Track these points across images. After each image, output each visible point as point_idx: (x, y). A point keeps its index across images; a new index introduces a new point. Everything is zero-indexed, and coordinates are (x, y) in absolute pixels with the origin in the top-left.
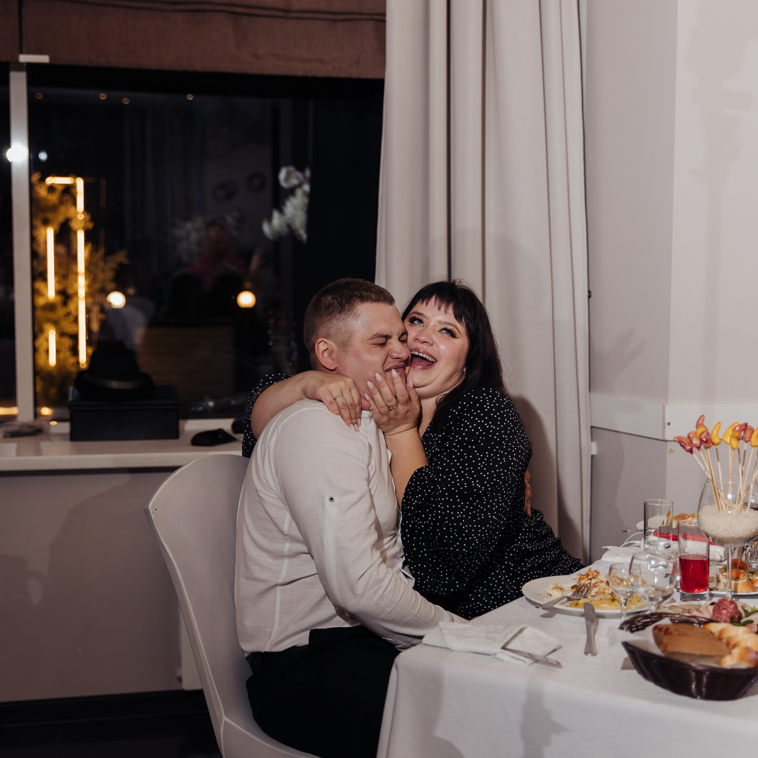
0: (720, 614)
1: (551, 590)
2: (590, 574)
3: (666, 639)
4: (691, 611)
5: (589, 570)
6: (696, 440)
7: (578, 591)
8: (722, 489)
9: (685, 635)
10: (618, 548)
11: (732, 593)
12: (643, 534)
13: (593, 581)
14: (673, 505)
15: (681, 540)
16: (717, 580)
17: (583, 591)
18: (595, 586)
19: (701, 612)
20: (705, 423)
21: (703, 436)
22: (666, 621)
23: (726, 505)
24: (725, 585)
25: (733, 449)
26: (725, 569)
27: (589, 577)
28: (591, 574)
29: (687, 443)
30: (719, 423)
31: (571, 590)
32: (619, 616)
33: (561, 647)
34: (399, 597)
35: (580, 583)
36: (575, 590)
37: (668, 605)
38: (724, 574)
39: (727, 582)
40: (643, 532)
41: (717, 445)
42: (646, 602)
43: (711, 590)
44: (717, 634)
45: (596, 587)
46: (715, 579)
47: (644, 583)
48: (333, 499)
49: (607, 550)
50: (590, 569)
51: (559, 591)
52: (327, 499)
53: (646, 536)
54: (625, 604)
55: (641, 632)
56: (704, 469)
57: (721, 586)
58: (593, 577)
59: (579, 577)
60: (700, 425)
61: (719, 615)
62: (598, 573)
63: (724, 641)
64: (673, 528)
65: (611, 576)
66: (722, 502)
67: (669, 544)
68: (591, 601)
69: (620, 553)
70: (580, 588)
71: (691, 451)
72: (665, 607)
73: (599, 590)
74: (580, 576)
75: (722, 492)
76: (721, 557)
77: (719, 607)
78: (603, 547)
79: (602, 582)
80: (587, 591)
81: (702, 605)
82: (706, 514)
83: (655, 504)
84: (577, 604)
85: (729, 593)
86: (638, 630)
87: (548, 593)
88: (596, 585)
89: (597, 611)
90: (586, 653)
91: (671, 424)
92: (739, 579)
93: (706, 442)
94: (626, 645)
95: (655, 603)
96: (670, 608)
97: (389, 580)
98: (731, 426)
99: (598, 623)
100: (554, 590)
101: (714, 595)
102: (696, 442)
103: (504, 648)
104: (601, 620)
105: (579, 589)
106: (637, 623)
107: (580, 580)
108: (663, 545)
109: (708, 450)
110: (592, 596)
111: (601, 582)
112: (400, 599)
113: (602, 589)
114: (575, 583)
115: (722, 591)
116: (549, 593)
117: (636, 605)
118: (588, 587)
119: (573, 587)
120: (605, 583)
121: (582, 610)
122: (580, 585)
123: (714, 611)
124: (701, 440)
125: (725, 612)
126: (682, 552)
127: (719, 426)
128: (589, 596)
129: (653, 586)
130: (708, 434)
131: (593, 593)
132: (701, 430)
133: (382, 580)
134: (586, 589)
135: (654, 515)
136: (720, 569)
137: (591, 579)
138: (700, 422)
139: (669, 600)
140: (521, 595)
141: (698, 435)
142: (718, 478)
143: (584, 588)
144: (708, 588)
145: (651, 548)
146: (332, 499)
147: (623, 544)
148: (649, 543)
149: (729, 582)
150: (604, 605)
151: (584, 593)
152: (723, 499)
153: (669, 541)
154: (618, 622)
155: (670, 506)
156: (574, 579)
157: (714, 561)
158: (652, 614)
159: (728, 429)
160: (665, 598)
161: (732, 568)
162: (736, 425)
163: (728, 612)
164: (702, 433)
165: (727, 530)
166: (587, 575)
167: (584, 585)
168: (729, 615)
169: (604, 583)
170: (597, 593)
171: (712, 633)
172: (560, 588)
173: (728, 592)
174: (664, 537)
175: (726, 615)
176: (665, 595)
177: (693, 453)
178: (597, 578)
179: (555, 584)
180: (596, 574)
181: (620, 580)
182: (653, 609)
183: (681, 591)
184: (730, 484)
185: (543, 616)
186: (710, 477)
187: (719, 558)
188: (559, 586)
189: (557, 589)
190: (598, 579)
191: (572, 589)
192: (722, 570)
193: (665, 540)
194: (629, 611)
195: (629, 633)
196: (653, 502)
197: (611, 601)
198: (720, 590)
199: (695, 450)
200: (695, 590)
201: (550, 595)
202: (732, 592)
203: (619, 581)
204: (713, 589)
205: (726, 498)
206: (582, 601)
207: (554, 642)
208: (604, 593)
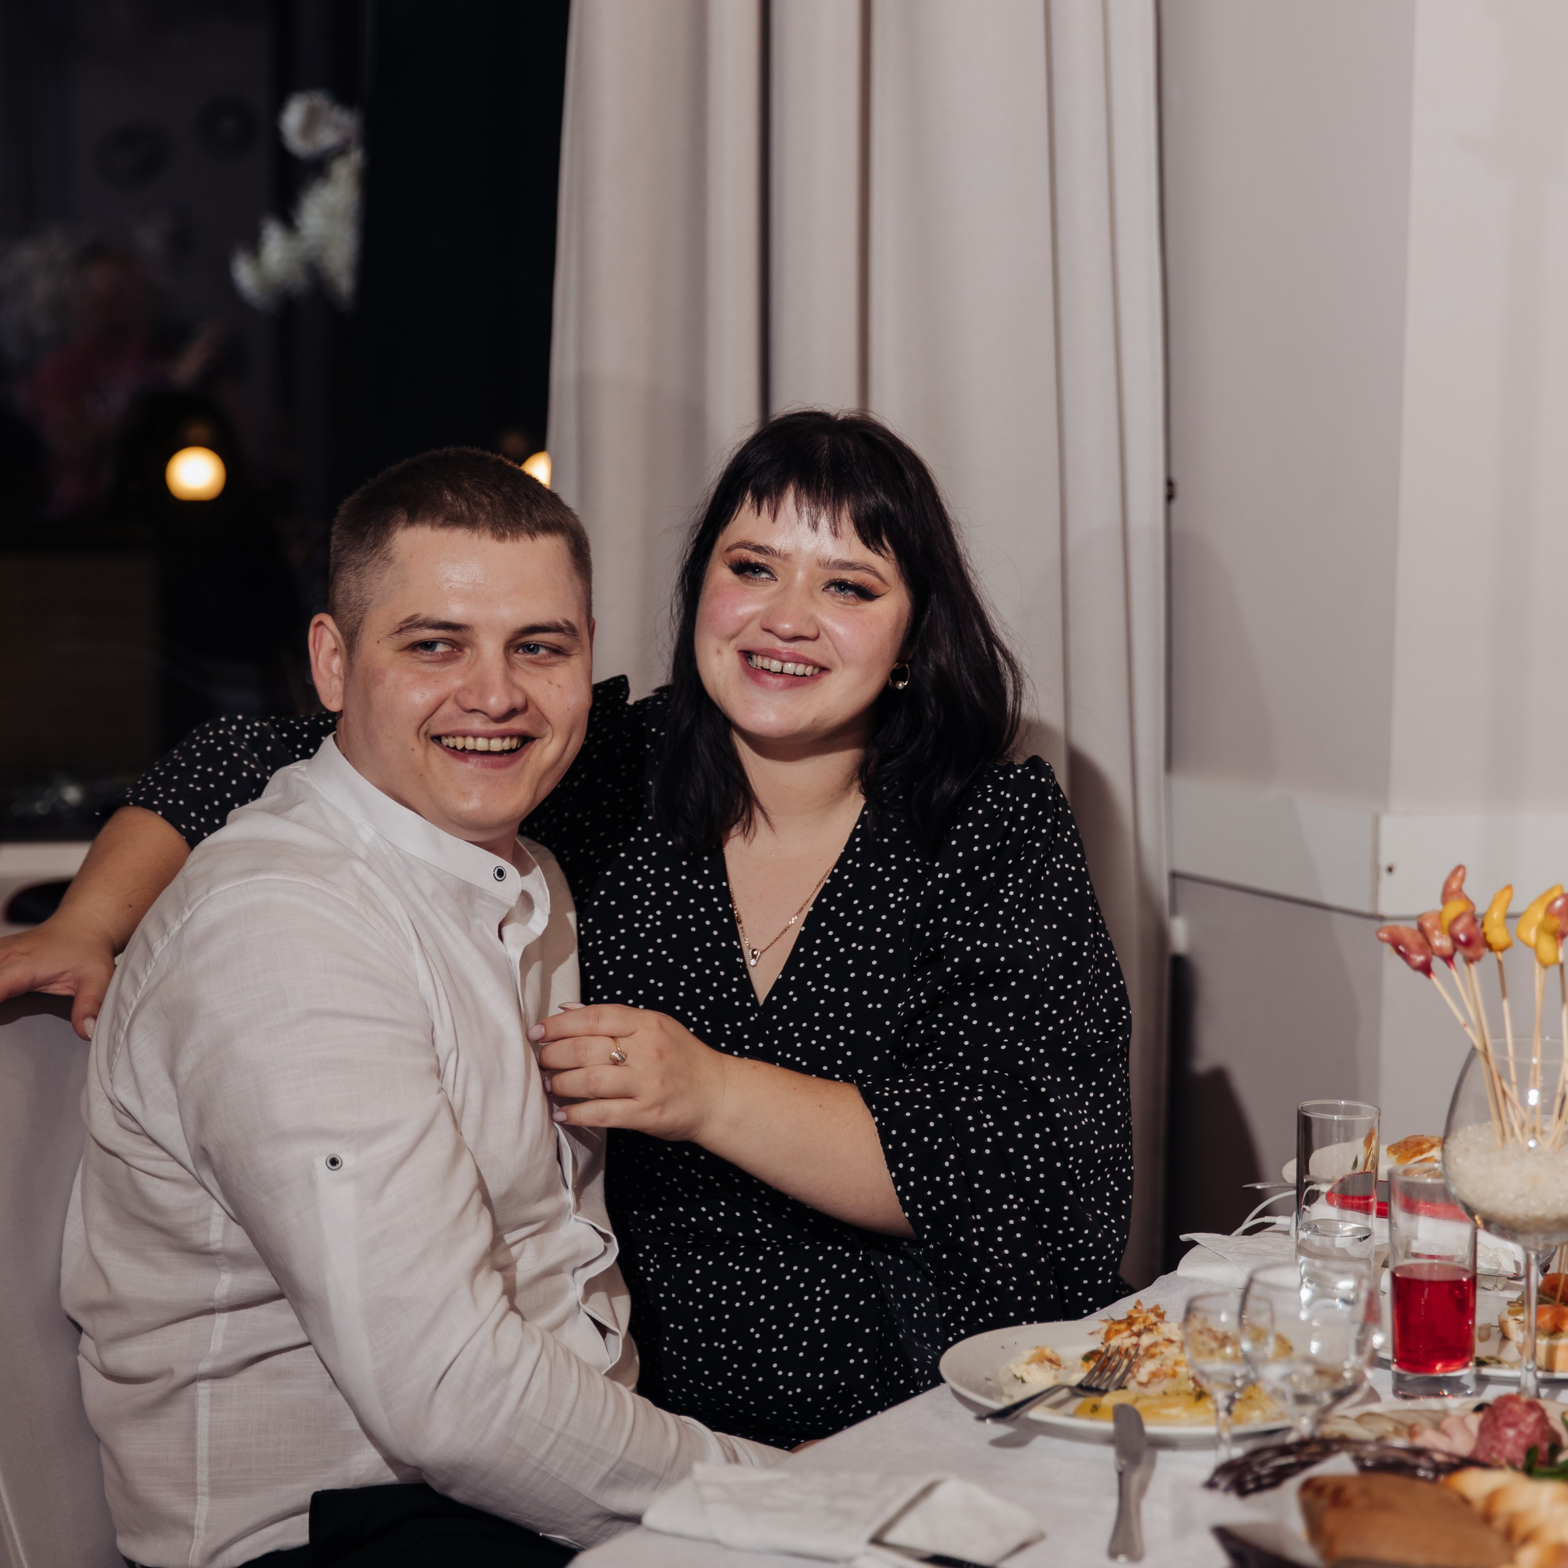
0: (1498, 1438)
1: (1024, 1367)
2: (1136, 1319)
3: (1332, 1520)
4: (1417, 1429)
5: (1135, 1307)
6: (1441, 937)
7: (1102, 1369)
8: (1513, 1078)
9: (1387, 1507)
10: (1226, 1237)
11: (1540, 1374)
12: (1295, 1197)
13: (1146, 1340)
14: (1379, 1118)
15: (1399, 1214)
16: (1500, 1335)
17: (1114, 1371)
18: (1150, 1354)
19: (1444, 1433)
20: (1468, 889)
21: (1459, 926)
22: (1340, 1465)
23: (1523, 1126)
24: (1521, 1350)
25: (1545, 966)
26: (1520, 1305)
27: (1135, 1328)
28: (1141, 1320)
29: (1413, 946)
30: (1509, 887)
31: (1082, 1366)
32: (1212, 1443)
33: (1042, 1537)
34: (563, 1415)
35: (1107, 1344)
36: (1092, 1364)
37: (1354, 1413)
38: (1521, 1317)
39: (1524, 1343)
40: (1294, 1192)
41: (1502, 950)
42: (1289, 1406)
43: (1481, 1363)
44: (1479, 1505)
45: (1153, 1356)
46: (1495, 1331)
47: (1285, 1347)
48: (338, 1162)
49: (1193, 1244)
50: (1139, 1303)
51: (1048, 1368)
52: (321, 1163)
53: (1304, 1206)
54: (1229, 1411)
55: (1268, 1496)
56: (1461, 1020)
57: (1511, 1352)
58: (1145, 1327)
59: (1105, 1327)
60: (1452, 894)
61: (1494, 1443)
62: (1161, 1316)
63: (1500, 1523)
64: (1379, 1179)
65: (1190, 1330)
66: (1514, 1116)
67: (1368, 1230)
68: (1137, 1399)
69: (1230, 1253)
70: (1109, 1359)
71: (1426, 969)
72: (1344, 1417)
73: (1161, 1365)
74: (1109, 1323)
75: (1515, 1088)
76: (1517, 1264)
77: (1496, 1419)
78: (1184, 1237)
79: (1171, 1341)
80: (1128, 1369)
81: (1453, 1413)
82: (1467, 1150)
83: (1328, 1116)
84: (1095, 1408)
85: (1530, 1375)
86: (1260, 1487)
87: (1015, 1376)
88: (1154, 1350)
89: (1152, 1428)
90: (1113, 1554)
91: (1396, 871)
92: (1562, 1334)
93: (1468, 943)
94: (1224, 1535)
95: (1310, 1409)
96: (1359, 1420)
97: (532, 1367)
98: (1541, 898)
99: (1152, 1464)
100: (1034, 1366)
101: (1490, 1378)
102: (1441, 942)
103: (877, 1540)
104: (1162, 1455)
105: (1104, 1361)
106: (1257, 1469)
107: (1108, 1336)
108: (1348, 1234)
109: (1473, 967)
110: (1141, 1384)
111: (1166, 1343)
112: (569, 1418)
113: (1170, 1362)
114: (1095, 1344)
115: (1512, 1366)
116: (1018, 1375)
117: (1262, 1409)
118: (1130, 1355)
119: (1087, 1357)
120: (1178, 1347)
121: (1108, 1426)
122: (1107, 1350)
123: (1483, 1429)
124: (1455, 940)
125: (1511, 1433)
126: (1401, 1253)
127: (1506, 895)
128: (1132, 1385)
129: (1309, 1360)
130: (1474, 920)
131: (1143, 1374)
132: (1455, 908)
133: (510, 1369)
134: (1126, 1362)
135: (1326, 1142)
136: (1510, 1303)
137: (1139, 1334)
138: (1454, 886)
139: (1356, 1397)
140: (938, 1380)
141: (1446, 923)
142: (1503, 1048)
143: (1120, 1359)
144: (1471, 1360)
145: (1317, 1240)
146: (334, 1162)
147: (1240, 1225)
148: (1311, 1227)
149: (1529, 1341)
150: (1174, 1411)
151: (1118, 1375)
152: (1513, 1106)
153: (1367, 1219)
154: (1206, 1462)
155: (1372, 1121)
156: (1091, 1334)
157: (1494, 1276)
158: (1303, 1443)
159: (1533, 904)
160: (1340, 1396)
161: (1540, 1302)
162: (1557, 893)
163: (1520, 1434)
164: (1457, 919)
165: (1523, 1196)
166: (1130, 1321)
167: (1118, 1351)
168: (1522, 1441)
169: (1176, 1345)
170: (1154, 1375)
171: (1465, 1501)
172: (1051, 1361)
173: (1528, 1370)
174: (1353, 1207)
175: (1516, 1444)
176: (1340, 1386)
177: (1432, 976)
178: (1155, 1332)
179: (1037, 1347)
180: (1153, 1318)
181: (1216, 1338)
182: (1303, 1425)
183: (1394, 1367)
184: (1535, 1066)
185: (999, 1443)
186: (1478, 1044)
187: (1511, 1269)
188: (1048, 1352)
189: (1042, 1362)
190: (1158, 1332)
191: (1086, 1364)
192: (1516, 1305)
193: (1359, 1216)
194: (1239, 1429)
195: (1232, 1499)
196: (1323, 1109)
197: (1192, 1399)
198: (1506, 1366)
199: (1437, 964)
200: (1435, 1366)
201: (1020, 1381)
202: (1539, 1369)
203: (1214, 1345)
204: (1487, 1361)
205: (1523, 1099)
206: (1111, 1400)
207: (1023, 1524)
208: (1174, 1375)
